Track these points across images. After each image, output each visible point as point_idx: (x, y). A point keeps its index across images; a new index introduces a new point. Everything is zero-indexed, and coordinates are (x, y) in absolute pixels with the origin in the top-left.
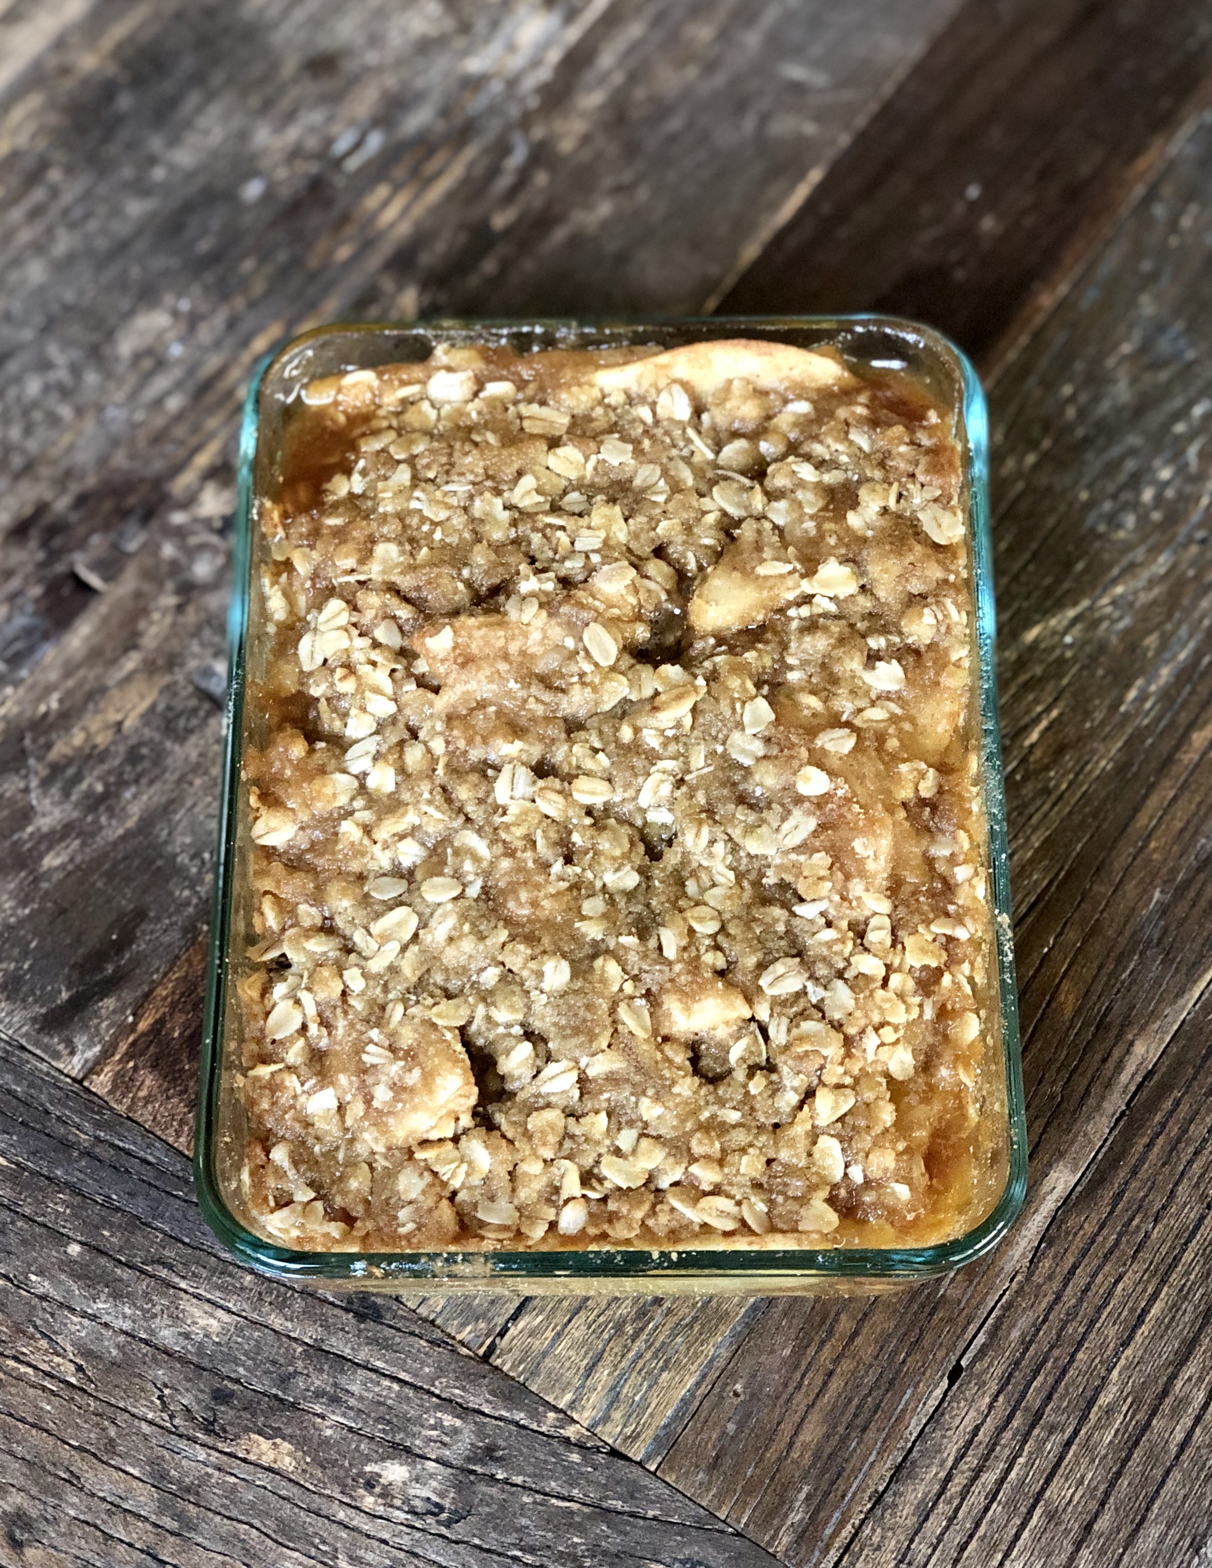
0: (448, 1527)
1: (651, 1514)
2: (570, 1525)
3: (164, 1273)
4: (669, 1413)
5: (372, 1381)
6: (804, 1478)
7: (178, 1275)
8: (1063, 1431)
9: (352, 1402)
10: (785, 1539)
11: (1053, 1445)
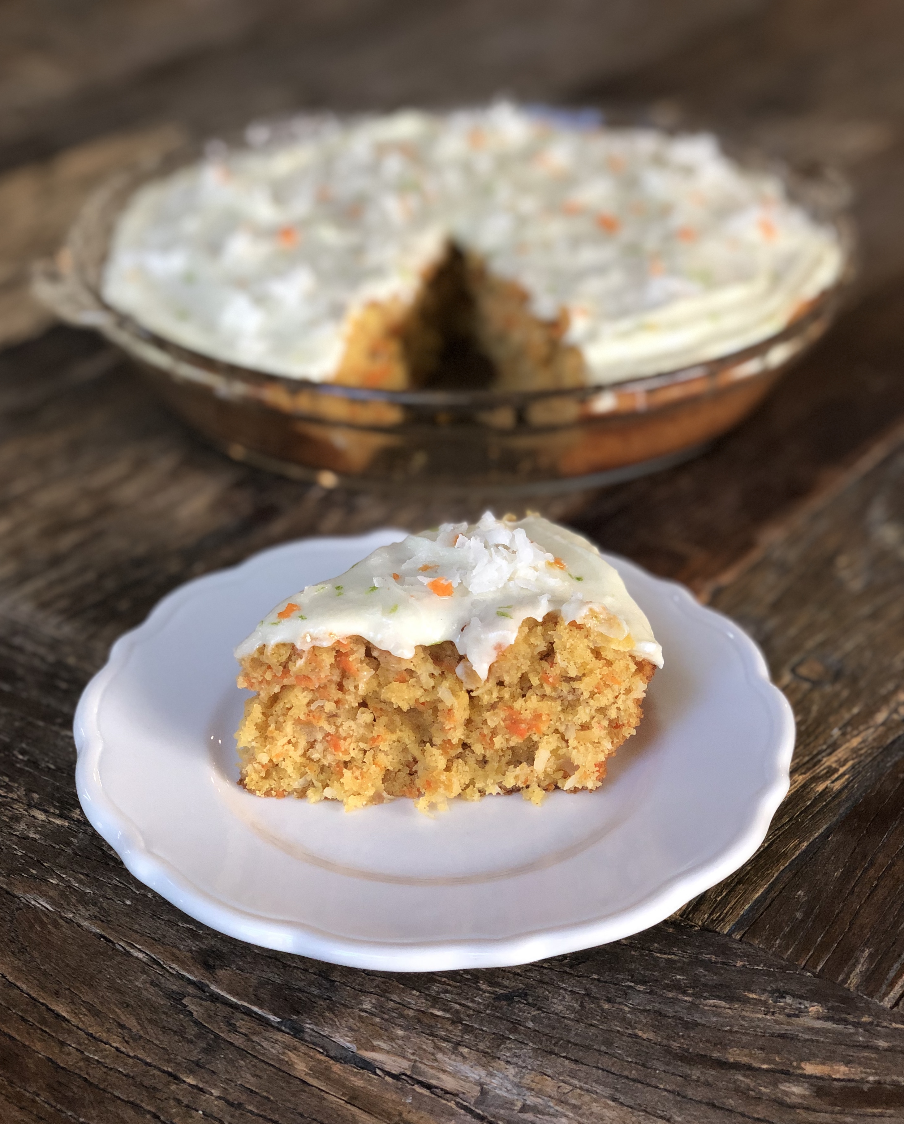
0: (571, 967)
1: (739, 964)
2: (675, 968)
4: (746, 908)
6: (866, 945)
10: (854, 981)
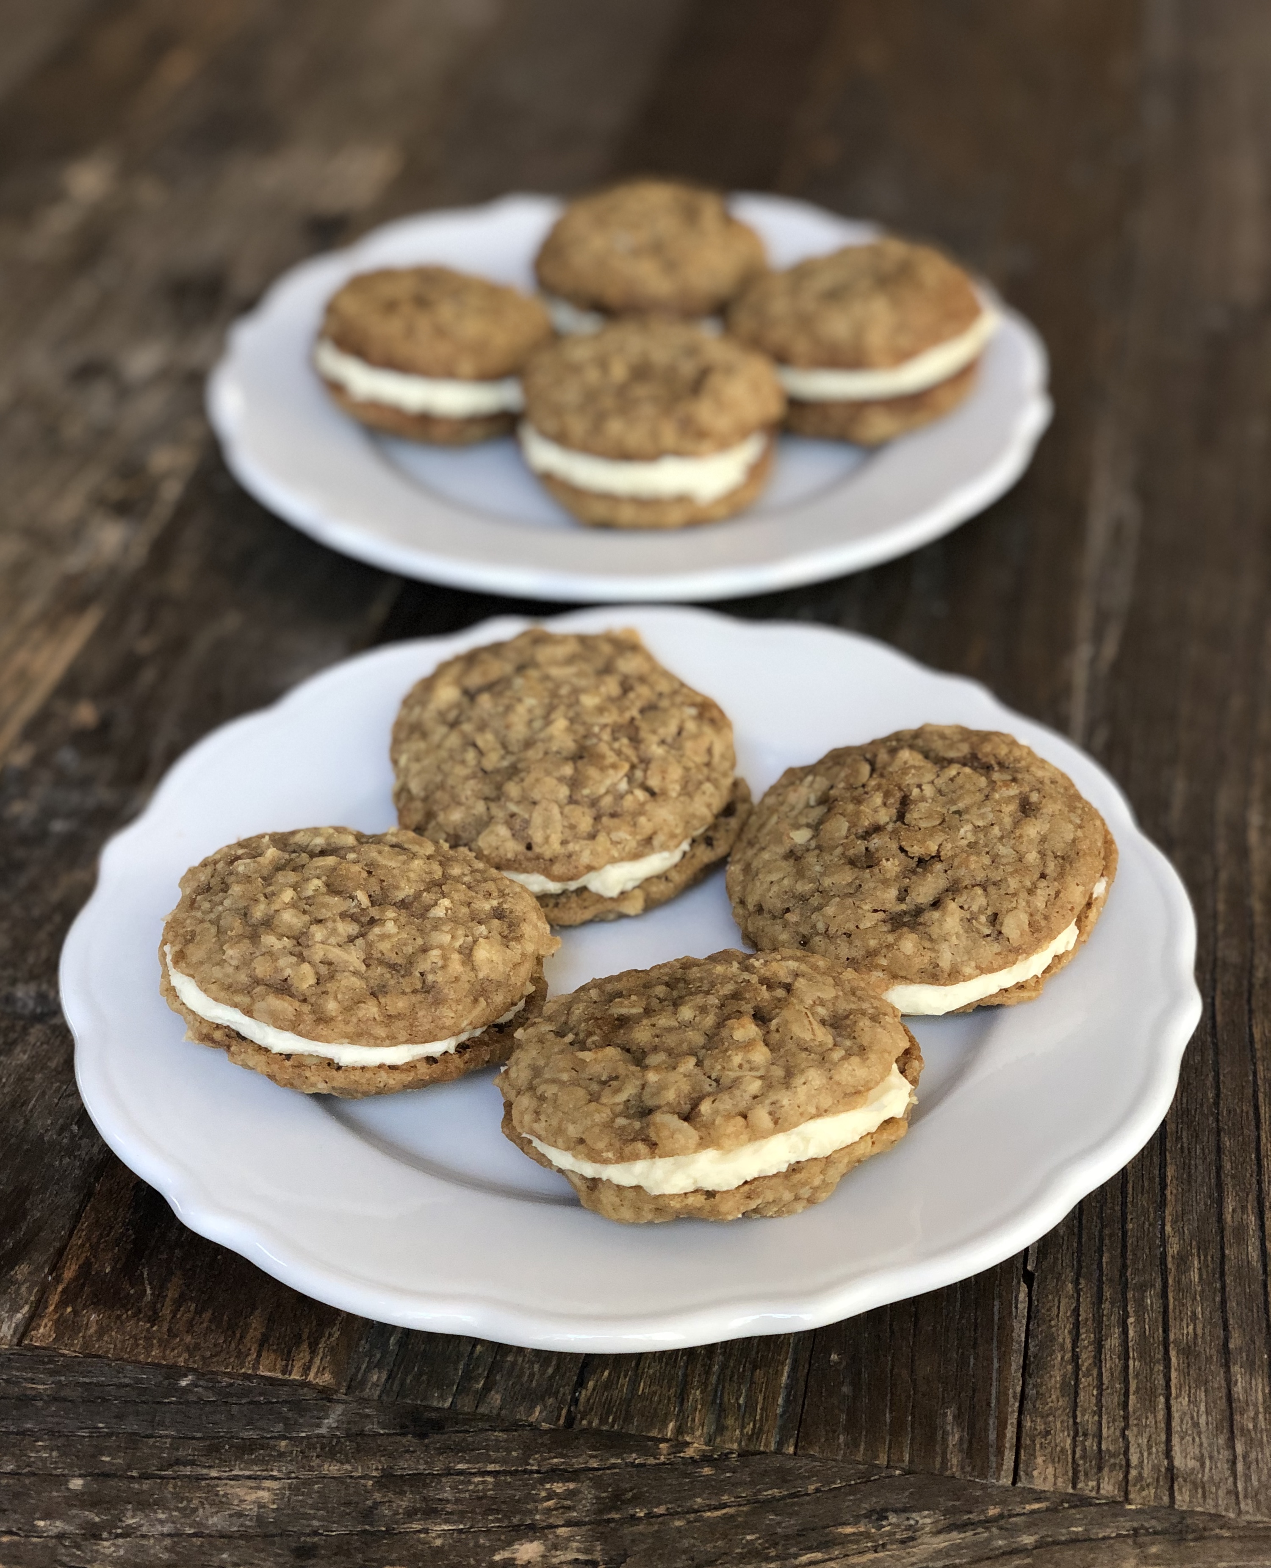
3: (187, 1471)
5: (462, 1483)
7: (205, 1467)
8: (1153, 1286)
9: (449, 1507)
11: (1151, 1299)
